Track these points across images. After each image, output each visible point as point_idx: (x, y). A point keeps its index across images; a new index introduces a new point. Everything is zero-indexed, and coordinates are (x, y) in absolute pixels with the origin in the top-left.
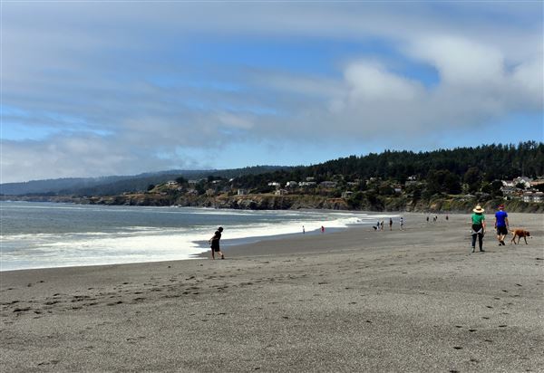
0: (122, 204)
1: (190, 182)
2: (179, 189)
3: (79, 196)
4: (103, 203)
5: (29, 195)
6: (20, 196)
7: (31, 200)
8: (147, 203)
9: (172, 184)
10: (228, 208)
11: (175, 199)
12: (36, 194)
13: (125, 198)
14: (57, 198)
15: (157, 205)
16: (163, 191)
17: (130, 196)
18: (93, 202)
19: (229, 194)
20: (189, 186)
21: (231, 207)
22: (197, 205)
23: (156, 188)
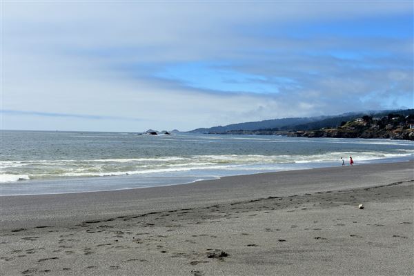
0: (321, 136)
1: (374, 119)
2: (365, 124)
3: (294, 131)
4: (306, 136)
5: (260, 130)
6: (254, 131)
7: (261, 134)
8: (339, 135)
9: (359, 121)
10: (401, 139)
11: (361, 132)
12: (265, 130)
13: (323, 132)
14: (279, 132)
15: (348, 137)
16: (353, 126)
17: (327, 130)
18: (299, 135)
19: (404, 128)
20: (373, 122)
21: (404, 139)
22: (378, 137)
23: (347, 124)
